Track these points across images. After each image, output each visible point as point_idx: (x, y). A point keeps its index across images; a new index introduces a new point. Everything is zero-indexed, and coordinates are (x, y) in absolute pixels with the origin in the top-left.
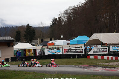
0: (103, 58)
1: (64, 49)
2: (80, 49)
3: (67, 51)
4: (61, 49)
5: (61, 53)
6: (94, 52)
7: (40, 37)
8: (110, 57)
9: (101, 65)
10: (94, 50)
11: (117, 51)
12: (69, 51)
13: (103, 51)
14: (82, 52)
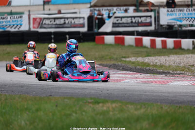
0: (139, 43)
1: (32, 17)
2: (76, 18)
3: (40, 22)
4: (25, 17)
5: (25, 27)
6: (115, 25)
8: (159, 40)
9: (133, 63)
10: (115, 21)
11: (179, 23)
12: (47, 22)
13: (139, 24)
14: (82, 26)
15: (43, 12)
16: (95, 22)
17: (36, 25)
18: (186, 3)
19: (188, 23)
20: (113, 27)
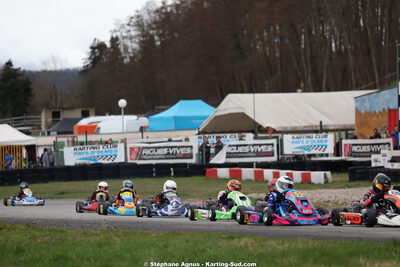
0: (259, 176)
1: (129, 146)
2: (182, 147)
3: (139, 153)
4: (121, 146)
5: (120, 159)
6: (229, 155)
7: (47, 106)
8: (283, 173)
10: (230, 150)
11: (306, 152)
12: (147, 152)
13: (259, 154)
14: (190, 156)
15: (142, 140)
16: (205, 152)
17: (133, 157)
18: (314, 129)
19: (317, 152)
20: (227, 157)
